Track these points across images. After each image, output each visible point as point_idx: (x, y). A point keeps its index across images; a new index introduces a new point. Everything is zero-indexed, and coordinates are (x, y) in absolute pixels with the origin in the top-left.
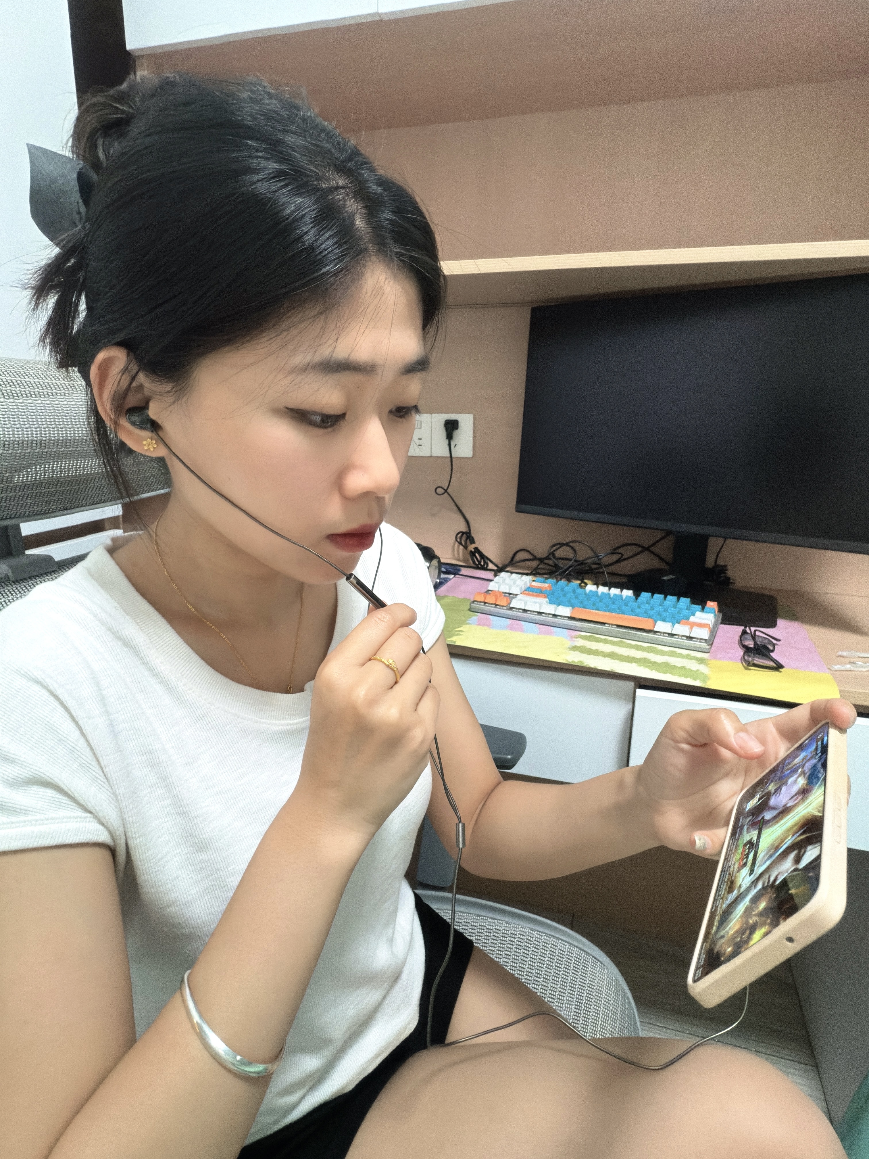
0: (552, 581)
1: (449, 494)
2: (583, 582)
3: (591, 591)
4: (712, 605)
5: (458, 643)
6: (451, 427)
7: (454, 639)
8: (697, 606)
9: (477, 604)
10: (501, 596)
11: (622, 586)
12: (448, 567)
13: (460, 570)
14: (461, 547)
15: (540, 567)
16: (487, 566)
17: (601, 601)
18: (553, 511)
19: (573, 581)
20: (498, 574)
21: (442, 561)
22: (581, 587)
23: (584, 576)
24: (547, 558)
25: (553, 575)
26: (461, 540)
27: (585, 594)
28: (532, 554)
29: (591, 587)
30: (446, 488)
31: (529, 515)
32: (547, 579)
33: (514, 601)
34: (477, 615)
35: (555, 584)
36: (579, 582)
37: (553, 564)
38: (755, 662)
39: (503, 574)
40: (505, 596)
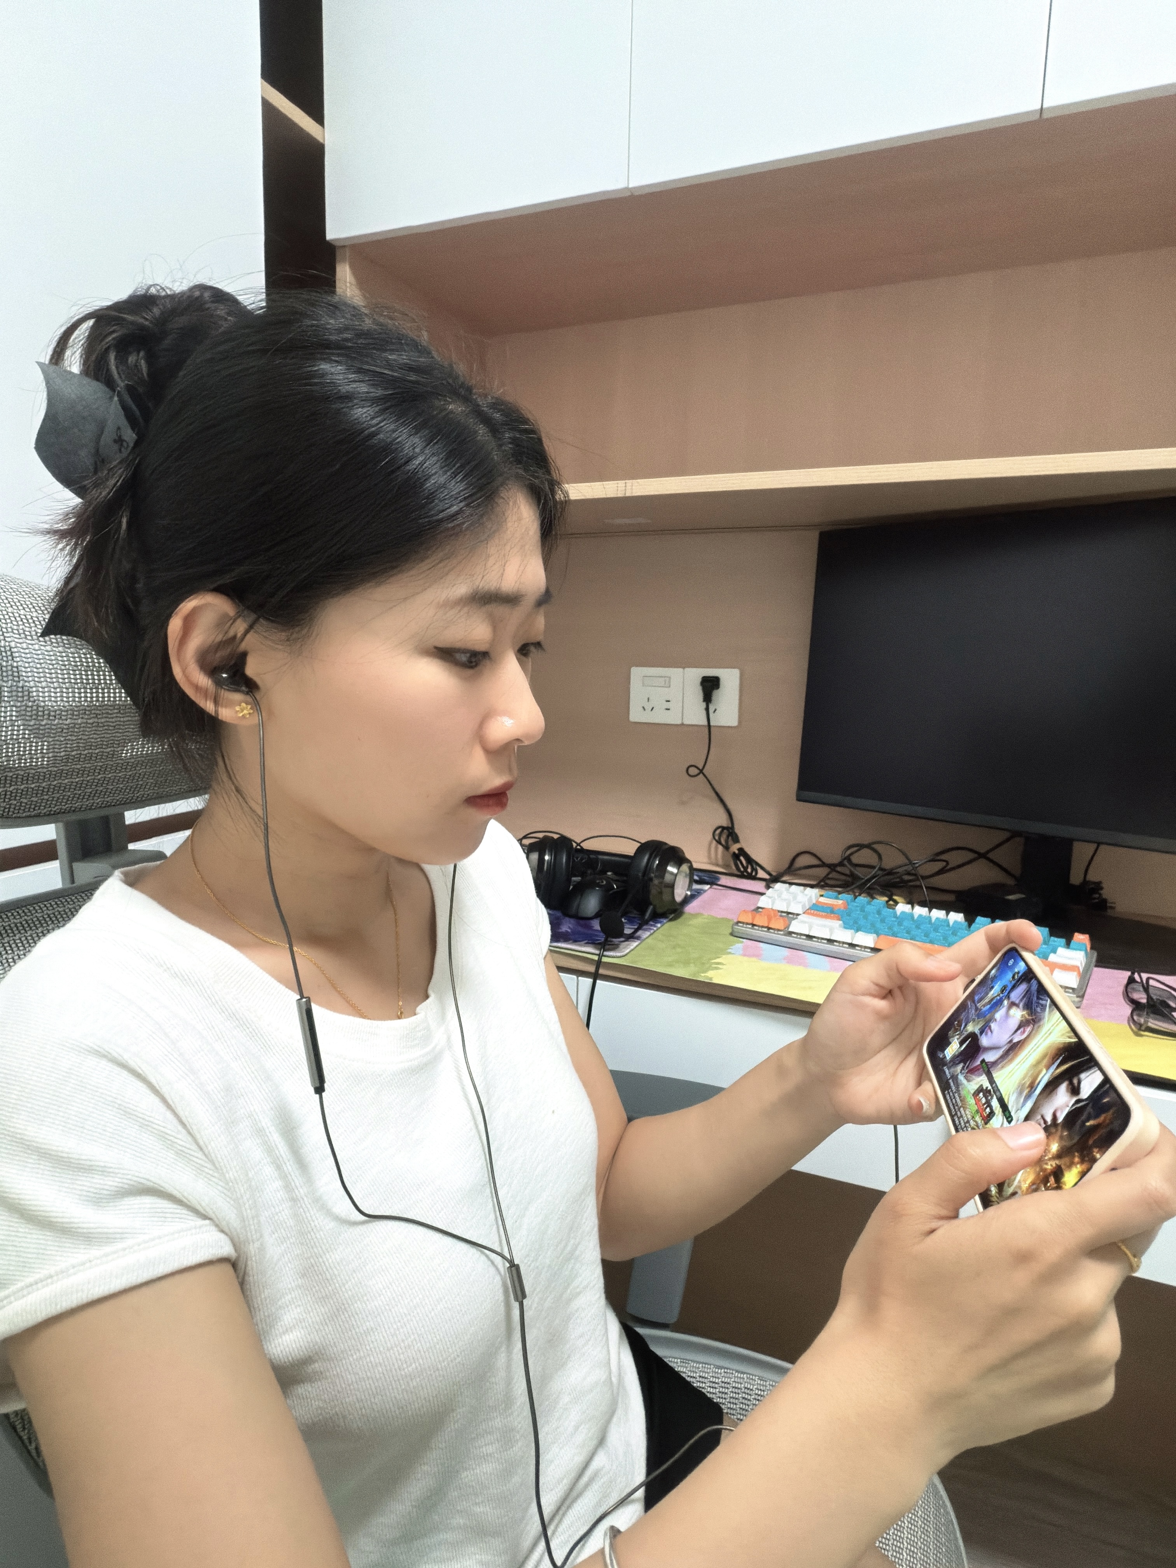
0: (847, 897)
1: (705, 776)
2: (891, 899)
3: (903, 913)
4: (1081, 939)
5: (716, 980)
6: (710, 686)
7: (710, 974)
8: (1059, 940)
9: (742, 927)
10: (775, 916)
11: (948, 907)
12: (700, 874)
13: (718, 879)
14: (720, 848)
15: (830, 876)
16: (756, 873)
17: (918, 927)
18: (848, 800)
19: (878, 897)
20: (771, 885)
21: (695, 866)
22: (889, 906)
23: (894, 890)
24: (841, 864)
25: (849, 889)
26: (720, 838)
27: (895, 916)
28: (819, 859)
29: (902, 907)
30: (701, 768)
31: (816, 805)
32: (840, 893)
33: (794, 922)
34: (742, 942)
35: (851, 901)
36: (886, 899)
37: (848, 872)
38: (1150, 1024)
39: (778, 886)
40: (781, 916)
